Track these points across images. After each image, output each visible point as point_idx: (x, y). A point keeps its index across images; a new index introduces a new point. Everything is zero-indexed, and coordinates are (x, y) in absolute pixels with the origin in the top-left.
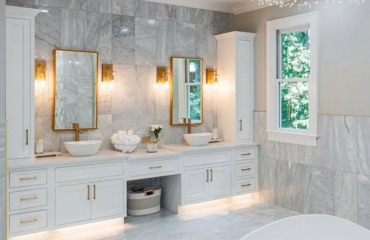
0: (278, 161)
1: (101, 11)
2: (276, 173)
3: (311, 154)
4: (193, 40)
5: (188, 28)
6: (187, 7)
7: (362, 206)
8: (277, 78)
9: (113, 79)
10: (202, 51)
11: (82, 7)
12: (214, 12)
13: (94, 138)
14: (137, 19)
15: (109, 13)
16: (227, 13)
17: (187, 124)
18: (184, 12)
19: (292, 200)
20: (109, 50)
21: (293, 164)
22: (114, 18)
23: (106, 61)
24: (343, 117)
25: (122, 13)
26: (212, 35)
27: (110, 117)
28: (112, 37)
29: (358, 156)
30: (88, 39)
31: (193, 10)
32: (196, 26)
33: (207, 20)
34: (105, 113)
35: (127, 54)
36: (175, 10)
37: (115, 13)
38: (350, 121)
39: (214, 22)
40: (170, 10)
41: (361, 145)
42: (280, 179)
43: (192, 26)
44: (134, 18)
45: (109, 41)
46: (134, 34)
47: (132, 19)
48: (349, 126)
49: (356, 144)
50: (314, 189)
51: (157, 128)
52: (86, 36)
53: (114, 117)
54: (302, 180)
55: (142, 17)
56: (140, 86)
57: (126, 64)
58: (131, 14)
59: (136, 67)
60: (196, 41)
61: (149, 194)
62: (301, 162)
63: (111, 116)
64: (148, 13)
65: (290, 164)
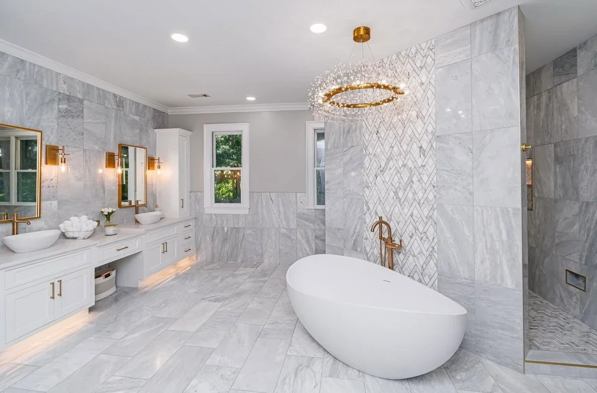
0: (214, 228)
1: (45, 84)
2: (213, 237)
3: (244, 220)
4: (138, 131)
5: (134, 120)
6: (133, 101)
7: (282, 248)
8: (213, 167)
9: (65, 162)
10: (145, 141)
11: (18, 76)
12: (154, 109)
13: (35, 229)
14: (85, 102)
15: (54, 89)
16: (163, 112)
17: (133, 206)
18: (130, 104)
19: (228, 253)
20: (54, 131)
21: (229, 229)
22: (60, 96)
23: (50, 142)
24: (269, 193)
25: (70, 93)
26: (152, 129)
27: (55, 203)
28: (58, 116)
29: (279, 218)
30: (26, 114)
31: (138, 104)
32: (140, 119)
33: (149, 115)
34: (48, 200)
35: (75, 137)
36: (123, 102)
37: (62, 91)
38: (273, 195)
39: (154, 117)
40: (118, 100)
41: (282, 210)
42: (217, 241)
43: (137, 118)
44: (83, 100)
45: (55, 120)
46: (83, 117)
47: (81, 101)
48: (273, 199)
49: (278, 210)
50: (246, 243)
51: (110, 211)
52: (25, 110)
53: (60, 203)
54: (237, 238)
55: (91, 102)
56: (89, 171)
57: (74, 147)
58: (80, 96)
59: (85, 151)
60: (141, 132)
61: (107, 276)
62: (236, 226)
63: (57, 203)
64: (97, 98)
65: (226, 229)
